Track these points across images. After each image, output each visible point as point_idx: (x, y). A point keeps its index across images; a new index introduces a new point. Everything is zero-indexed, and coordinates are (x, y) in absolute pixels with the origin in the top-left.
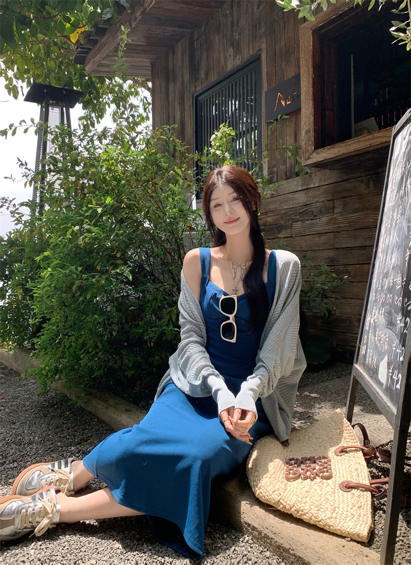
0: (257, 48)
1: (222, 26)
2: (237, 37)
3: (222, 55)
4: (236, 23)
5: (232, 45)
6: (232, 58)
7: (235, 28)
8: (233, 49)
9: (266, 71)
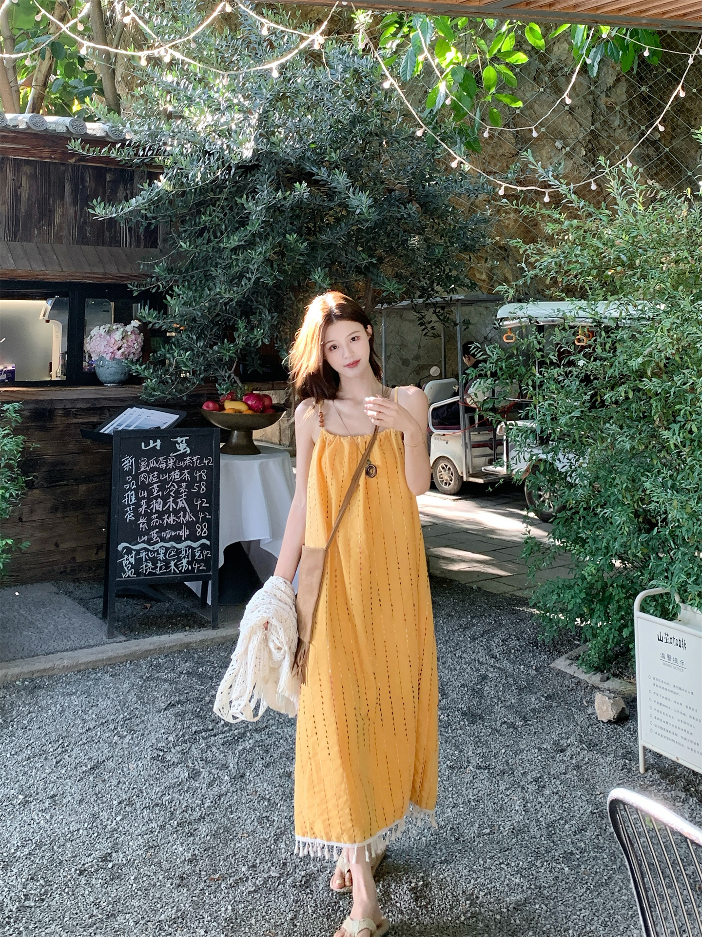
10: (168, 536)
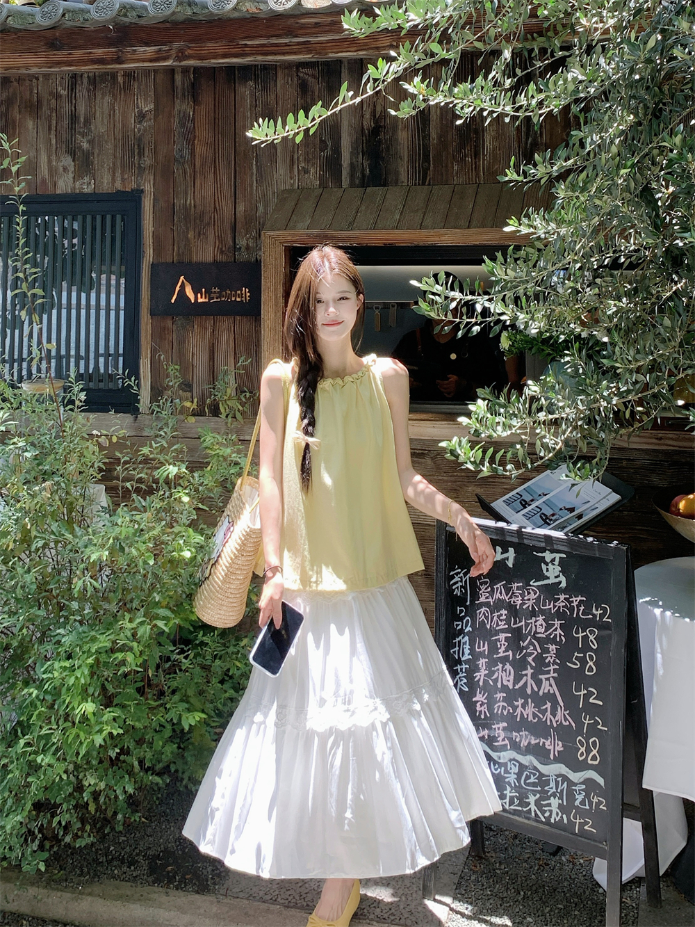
0: (134, 186)
1: (45, 108)
2: (85, 145)
3: (43, 158)
4: (82, 120)
5: (72, 153)
6: (71, 175)
7: (80, 127)
8: (74, 161)
9: (151, 229)
10: (524, 743)
